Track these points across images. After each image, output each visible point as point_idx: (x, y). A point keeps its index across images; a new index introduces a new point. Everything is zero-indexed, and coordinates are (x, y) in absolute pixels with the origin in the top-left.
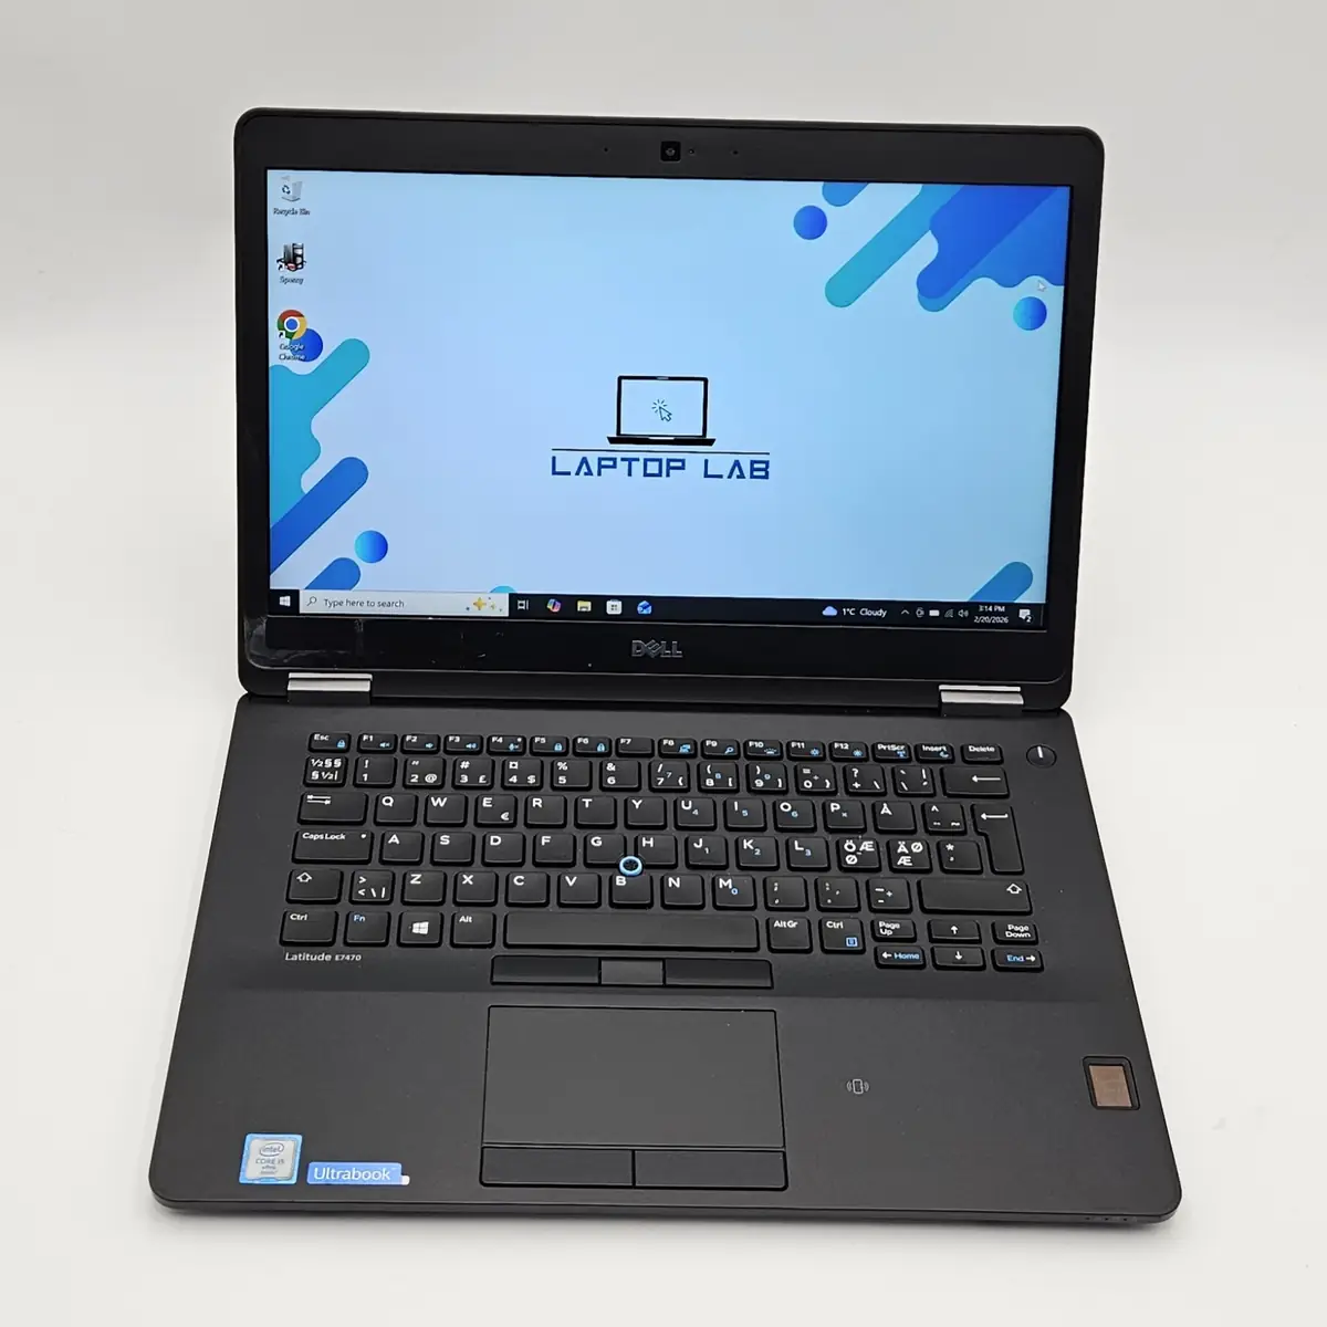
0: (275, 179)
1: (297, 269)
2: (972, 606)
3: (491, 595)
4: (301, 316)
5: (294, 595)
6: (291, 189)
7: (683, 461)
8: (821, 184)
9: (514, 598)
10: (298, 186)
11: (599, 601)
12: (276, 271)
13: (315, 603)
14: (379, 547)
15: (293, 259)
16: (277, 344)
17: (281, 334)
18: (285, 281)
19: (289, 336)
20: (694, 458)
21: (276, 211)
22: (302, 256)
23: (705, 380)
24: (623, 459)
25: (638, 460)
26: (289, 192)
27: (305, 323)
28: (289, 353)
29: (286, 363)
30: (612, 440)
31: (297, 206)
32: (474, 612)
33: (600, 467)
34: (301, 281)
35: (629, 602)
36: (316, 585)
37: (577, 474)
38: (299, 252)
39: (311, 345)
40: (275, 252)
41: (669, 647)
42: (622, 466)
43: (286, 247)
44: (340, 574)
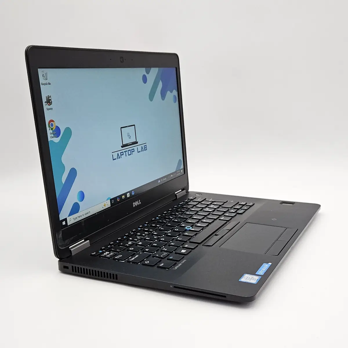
0: (41, 72)
1: (50, 105)
2: (175, 172)
3: (107, 201)
4: (54, 121)
5: (65, 220)
6: (45, 76)
7: (134, 149)
9: (111, 200)
11: (125, 194)
12: (45, 107)
13: (71, 220)
14: (82, 196)
15: (49, 102)
16: (49, 132)
17: (50, 129)
18: (48, 109)
19: (52, 129)
21: (43, 84)
22: (51, 100)
24: (124, 152)
25: (127, 151)
26: (44, 77)
27: (55, 124)
28: (52, 135)
29: (52, 139)
30: (122, 147)
31: (47, 82)
32: (105, 208)
33: (121, 155)
34: (52, 109)
35: (130, 192)
36: (70, 215)
37: (117, 159)
38: (50, 98)
39: (57, 132)
40: (44, 100)
41: (139, 203)
42: (124, 153)
43: (46, 97)
44: (75, 209)
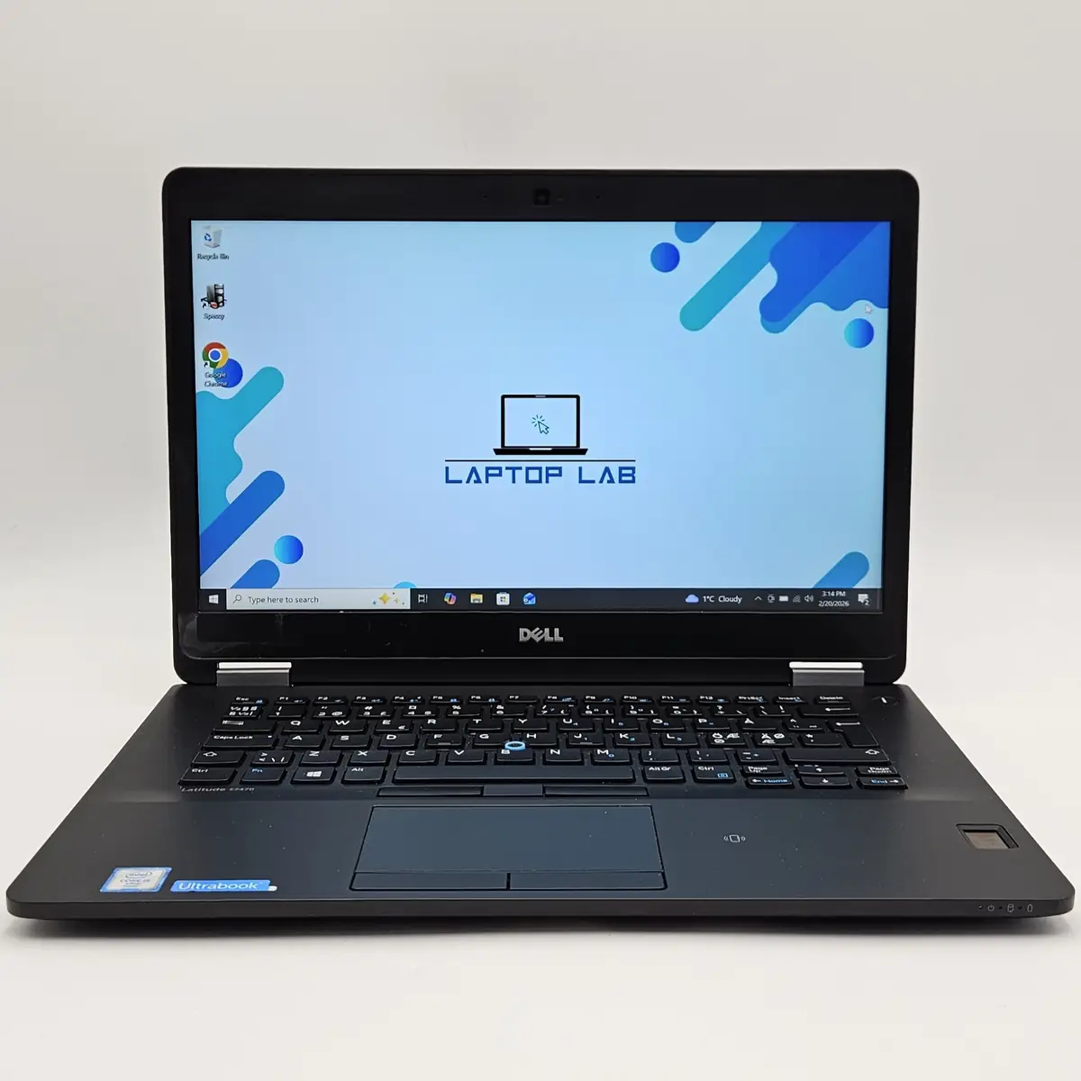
0: (199, 228)
1: (218, 306)
2: (816, 592)
3: (394, 591)
4: (224, 348)
5: (222, 594)
6: (212, 237)
7: (560, 469)
8: (674, 223)
9: (415, 593)
10: (218, 234)
11: (490, 594)
12: (200, 310)
13: (240, 600)
14: (295, 550)
15: (215, 298)
16: (203, 372)
17: (206, 364)
18: (209, 317)
19: (213, 365)
20: (570, 465)
21: (199, 256)
22: (222, 295)
23: (578, 397)
24: (507, 468)
25: (520, 468)
26: (210, 240)
27: (226, 354)
28: (213, 380)
29: (208, 389)
30: (498, 452)
31: (218, 252)
32: (380, 606)
33: (488, 475)
34: (222, 317)
35: (516, 594)
36: (240, 584)
37: (468, 482)
38: (220, 292)
39: (232, 373)
40: (199, 292)
41: (552, 634)
42: (507, 474)
43: (209, 288)
44: (262, 575)
